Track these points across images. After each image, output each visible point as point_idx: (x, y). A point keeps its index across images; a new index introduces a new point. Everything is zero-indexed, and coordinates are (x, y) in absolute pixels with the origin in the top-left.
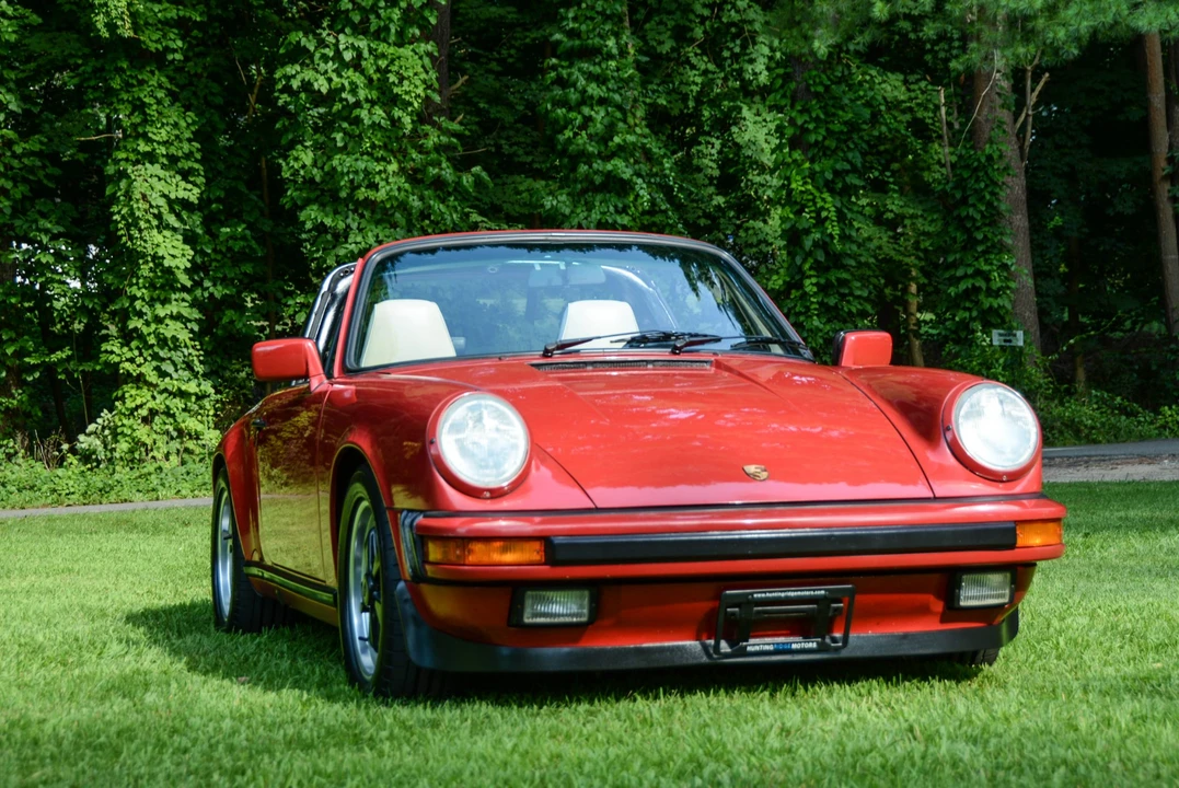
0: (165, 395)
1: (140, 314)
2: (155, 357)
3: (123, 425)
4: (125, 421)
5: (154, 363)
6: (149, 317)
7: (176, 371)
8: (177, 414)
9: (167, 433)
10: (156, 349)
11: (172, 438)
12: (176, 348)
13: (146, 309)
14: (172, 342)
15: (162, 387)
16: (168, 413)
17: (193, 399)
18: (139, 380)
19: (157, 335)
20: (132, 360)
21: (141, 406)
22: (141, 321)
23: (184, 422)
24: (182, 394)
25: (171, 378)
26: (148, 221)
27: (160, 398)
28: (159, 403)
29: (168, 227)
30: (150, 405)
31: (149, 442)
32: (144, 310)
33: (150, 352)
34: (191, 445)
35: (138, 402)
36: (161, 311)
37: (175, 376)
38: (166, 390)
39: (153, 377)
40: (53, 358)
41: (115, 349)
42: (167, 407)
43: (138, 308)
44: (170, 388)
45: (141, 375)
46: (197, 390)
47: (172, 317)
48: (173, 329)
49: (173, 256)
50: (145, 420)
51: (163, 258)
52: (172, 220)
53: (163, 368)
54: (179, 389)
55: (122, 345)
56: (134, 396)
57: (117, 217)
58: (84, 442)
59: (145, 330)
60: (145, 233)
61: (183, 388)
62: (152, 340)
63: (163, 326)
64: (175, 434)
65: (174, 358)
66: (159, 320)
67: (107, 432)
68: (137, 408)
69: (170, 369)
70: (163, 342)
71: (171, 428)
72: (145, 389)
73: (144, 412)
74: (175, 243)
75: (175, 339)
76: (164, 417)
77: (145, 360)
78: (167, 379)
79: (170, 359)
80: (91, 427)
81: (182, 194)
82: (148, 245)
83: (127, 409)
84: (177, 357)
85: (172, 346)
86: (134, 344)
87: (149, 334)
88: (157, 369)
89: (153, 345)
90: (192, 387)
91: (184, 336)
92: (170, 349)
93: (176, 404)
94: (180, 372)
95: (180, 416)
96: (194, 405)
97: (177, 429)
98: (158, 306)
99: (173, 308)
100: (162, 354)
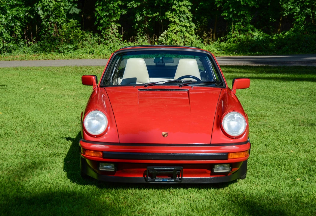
0: (181, 27)
1: (175, 4)
2: (179, 16)
3: (169, 34)
4: (170, 33)
5: (179, 18)
6: (177, 5)
7: (184, 20)
8: (184, 32)
9: (181, 37)
10: (179, 14)
11: (182, 38)
12: (184, 14)
13: (177, 3)
14: (184, 12)
15: (180, 24)
16: (181, 31)
17: (188, 27)
18: (175, 23)
19: (179, 10)
20: (173, 17)
21: (174, 29)
22: (176, 6)
23: (185, 34)
24: (186, 26)
25: (183, 22)
27: (179, 27)
30: (177, 29)
31: (176, 39)
32: (176, 3)
33: (178, 15)
34: (187, 40)
35: (173, 28)
36: (181, 4)
37: (184, 21)
38: (181, 25)
39: (178, 22)
40: (154, 15)
41: (169, 14)
42: (181, 30)
43: (175, 3)
44: (182, 25)
45: (175, 22)
46: (189, 25)
47: (184, 5)
48: (183, 8)
50: (175, 33)
53: (181, 19)
54: (185, 25)
55: (171, 13)
56: (173, 27)
58: (160, 38)
59: (176, 9)
61: (186, 25)
62: (178, 12)
63: (181, 8)
64: (183, 37)
65: (184, 17)
66: (180, 6)
67: (166, 36)
68: (173, 30)
70: (181, 12)
71: (182, 35)
72: (176, 25)
73: (175, 31)
75: (184, 11)
76: (180, 32)
77: (176, 17)
78: (182, 22)
79: (182, 17)
80: (162, 35)
83: (171, 30)
84: (185, 16)
85: (183, 13)
86: (174, 12)
87: (177, 10)
88: (179, 19)
89: (178, 13)
90: (188, 25)
91: (187, 10)
92: (183, 14)
93: (184, 29)
94: (185, 20)
95: (185, 32)
96: (188, 30)
97: (184, 36)
98: (180, 2)
99: (184, 3)
100: (181, 15)
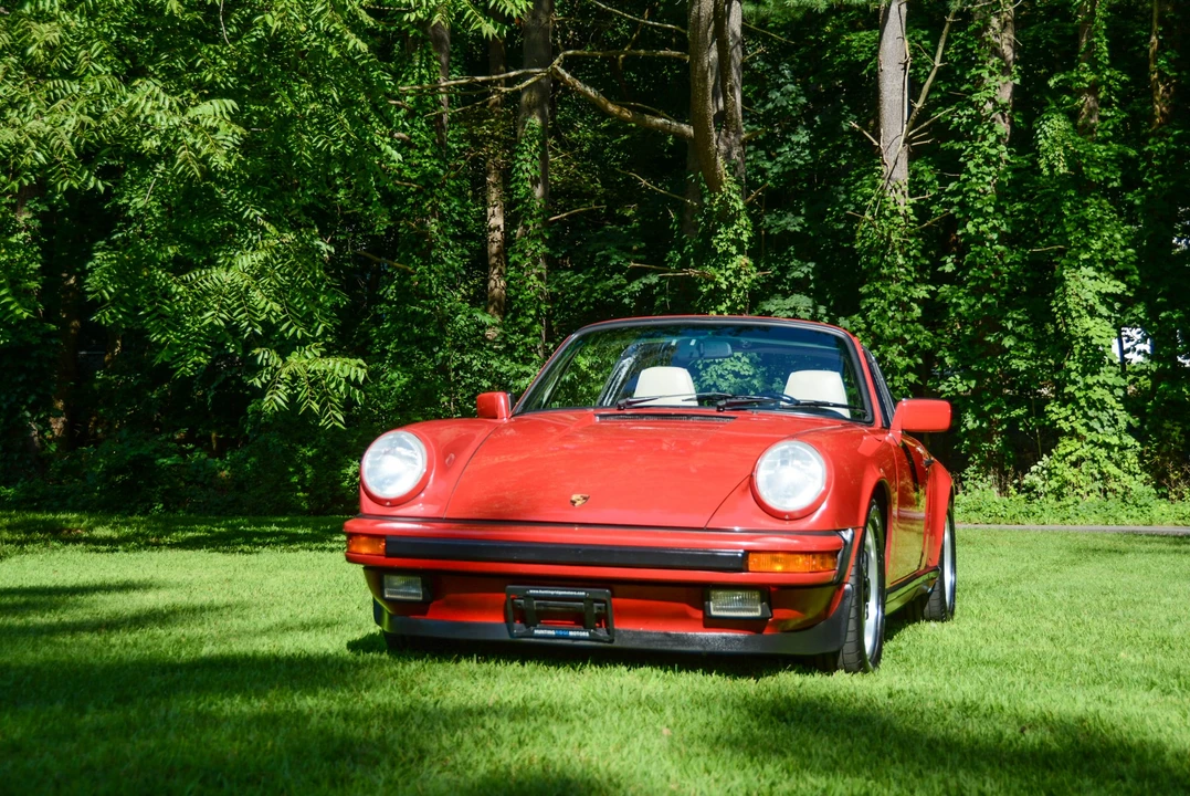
0: (1091, 445)
1: (1074, 382)
2: (1085, 415)
3: (1056, 467)
4: (1057, 465)
5: (1084, 421)
6: (1081, 384)
7: (1103, 427)
8: (1101, 461)
9: (1092, 475)
10: (1086, 409)
11: (1096, 479)
12: (1104, 409)
13: (1079, 379)
15: (1089, 439)
16: (1093, 460)
17: (1116, 449)
18: (1073, 433)
19: (1088, 399)
20: (1066, 419)
21: (1071, 453)
22: (1075, 388)
23: (1106, 467)
24: (1107, 446)
25: (1098, 433)
26: (1078, 311)
27: (1087, 447)
28: (1085, 451)
29: (1100, 316)
30: (1078, 453)
31: (1074, 480)
33: (1081, 412)
34: (1113, 484)
35: (1068, 450)
36: (1090, 380)
37: (1101, 430)
38: (1092, 442)
39: (1082, 430)
40: (1013, 414)
41: (1054, 409)
42: (1093, 455)
43: (1072, 377)
44: (1096, 440)
45: (1073, 430)
46: (1118, 442)
47: (1099, 385)
48: (1099, 394)
49: (1100, 337)
50: (1075, 464)
51: (1092, 338)
52: (1103, 310)
53: (1091, 424)
54: (1104, 442)
55: (1060, 406)
56: (1066, 446)
57: (1055, 310)
58: (1028, 479)
59: (1078, 394)
60: (1076, 320)
61: (1107, 440)
62: (1083, 403)
63: (1092, 392)
64: (1098, 476)
65: (1100, 417)
66: (1088, 387)
67: (1045, 472)
68: (1067, 454)
69: (1096, 425)
70: (1092, 404)
71: (1095, 472)
72: (1075, 440)
73: (1073, 458)
74: (1103, 328)
75: (1102, 401)
76: (1090, 462)
77: (1077, 418)
78: (1094, 433)
79: (1097, 417)
80: (1034, 468)
81: (1111, 289)
82: (1079, 329)
83: (1059, 455)
84: (1104, 416)
86: (1070, 406)
87: (1081, 398)
88: (1087, 425)
89: (1083, 407)
90: (1114, 440)
91: (1110, 400)
92: (1097, 410)
93: (1101, 453)
94: (1106, 428)
95: (1104, 462)
96: (1115, 455)
97: (1101, 473)
98: (1089, 376)
99: (1101, 378)
100: (1091, 413)
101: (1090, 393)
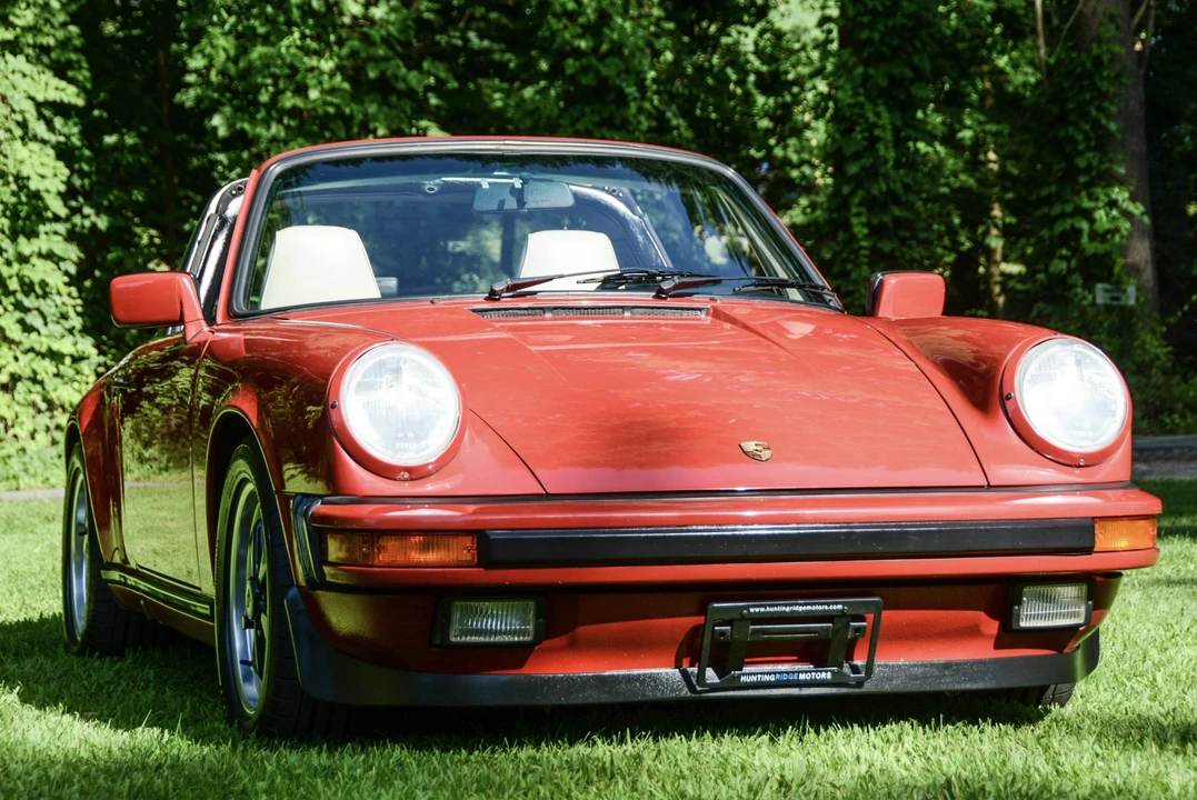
0: (31, 355)
2: (19, 306)
5: (18, 315)
6: (10, 255)
7: (46, 324)
8: (47, 381)
9: (34, 405)
10: (20, 296)
11: (39, 411)
12: (45, 295)
13: (6, 244)
14: (42, 288)
15: (27, 345)
16: (34, 380)
17: (68, 361)
19: (21, 279)
23: (55, 390)
24: (54, 355)
25: (39, 333)
27: (24, 359)
28: (24, 366)
29: (35, 138)
30: (11, 368)
31: (9, 415)
33: (12, 299)
36: (25, 246)
37: (43, 330)
38: (32, 350)
39: (14, 332)
42: (35, 373)
44: (37, 347)
46: (71, 350)
47: (40, 255)
48: (39, 271)
49: (41, 176)
50: (6, 388)
51: (28, 178)
52: (40, 128)
53: (29, 320)
54: (49, 348)
59: (6, 272)
61: (55, 347)
62: (14, 285)
63: (29, 266)
64: (43, 406)
65: (44, 309)
66: (23, 260)
69: (36, 321)
70: (28, 288)
71: (38, 399)
72: (5, 348)
74: (45, 160)
75: (43, 284)
76: (29, 384)
77: (6, 310)
78: (34, 335)
79: (37, 309)
81: (53, 96)
82: (10, 161)
84: (46, 306)
85: (39, 292)
87: (11, 277)
88: (21, 322)
89: (14, 293)
90: (66, 346)
91: (56, 280)
92: (38, 297)
93: (46, 368)
94: (51, 326)
95: (50, 383)
96: (67, 369)
97: (45, 400)
98: (22, 240)
99: (42, 244)
100: (27, 302)
101: (27, 271)
